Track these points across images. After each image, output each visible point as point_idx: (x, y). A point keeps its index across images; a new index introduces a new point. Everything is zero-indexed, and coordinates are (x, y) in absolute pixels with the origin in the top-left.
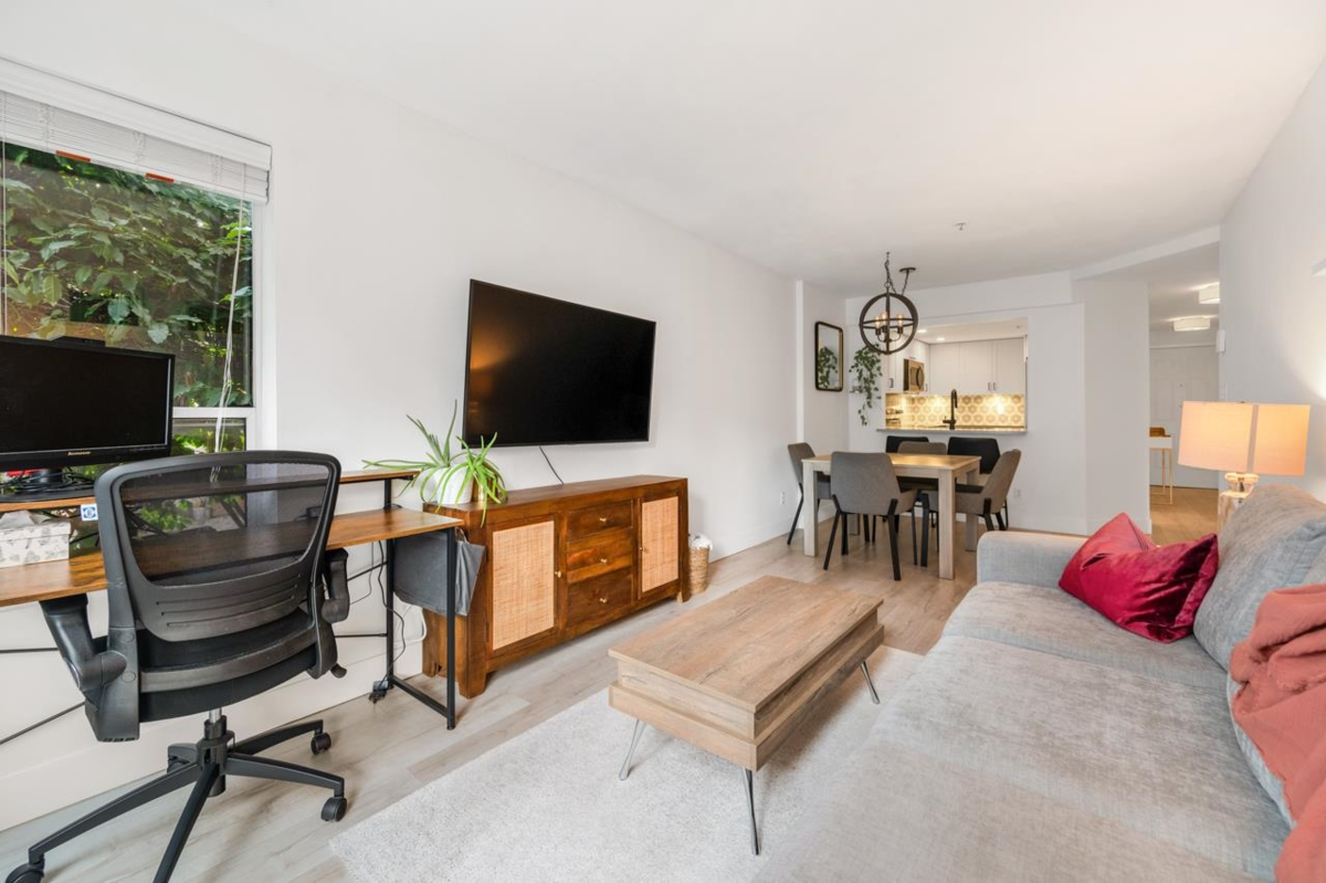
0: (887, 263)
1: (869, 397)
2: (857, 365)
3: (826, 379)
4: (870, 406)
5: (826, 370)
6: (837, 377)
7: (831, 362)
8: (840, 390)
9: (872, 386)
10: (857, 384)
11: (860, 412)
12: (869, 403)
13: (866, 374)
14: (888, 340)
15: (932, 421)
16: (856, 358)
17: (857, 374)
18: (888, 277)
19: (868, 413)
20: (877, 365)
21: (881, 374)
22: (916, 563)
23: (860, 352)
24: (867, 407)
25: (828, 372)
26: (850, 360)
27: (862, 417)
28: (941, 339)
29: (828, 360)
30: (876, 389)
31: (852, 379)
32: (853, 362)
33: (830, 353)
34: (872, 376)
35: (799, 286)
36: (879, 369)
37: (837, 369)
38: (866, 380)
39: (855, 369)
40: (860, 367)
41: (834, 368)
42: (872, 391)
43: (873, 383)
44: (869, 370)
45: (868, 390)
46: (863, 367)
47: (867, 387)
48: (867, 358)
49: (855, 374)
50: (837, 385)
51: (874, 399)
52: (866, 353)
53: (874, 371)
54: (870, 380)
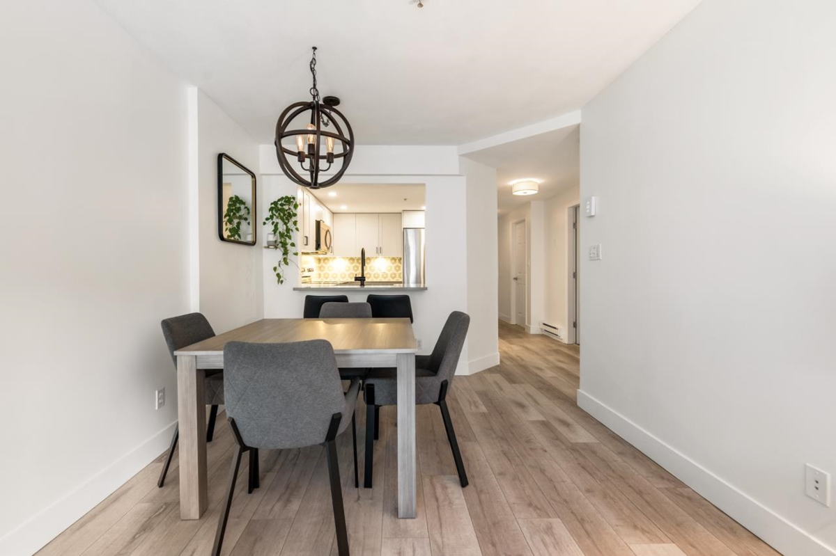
0: (313, 62)
1: (286, 253)
2: (272, 217)
3: (235, 231)
4: (287, 263)
5: (236, 221)
6: (250, 229)
7: (243, 212)
8: (253, 244)
9: (288, 240)
10: (272, 238)
11: (275, 269)
12: (285, 260)
13: (282, 228)
14: (315, 170)
15: (343, 278)
16: (271, 209)
17: (273, 227)
18: (315, 85)
19: (283, 270)
20: (293, 219)
21: (297, 229)
22: (357, 486)
23: (275, 203)
24: (283, 265)
25: (239, 224)
26: (264, 211)
27: (278, 275)
28: (343, 208)
29: (239, 209)
30: (293, 245)
31: (266, 233)
32: (268, 214)
33: (242, 202)
34: (288, 230)
35: (191, 96)
36: (295, 223)
37: (250, 220)
38: (282, 235)
39: (271, 221)
40: (275, 220)
41: (246, 219)
42: (289, 247)
43: (290, 238)
44: (286, 224)
45: (284, 245)
46: (279, 221)
47: (283, 243)
48: (282, 210)
49: (269, 227)
50: (250, 239)
51: (290, 256)
52: (282, 205)
53: (290, 225)
54: (286, 234)
